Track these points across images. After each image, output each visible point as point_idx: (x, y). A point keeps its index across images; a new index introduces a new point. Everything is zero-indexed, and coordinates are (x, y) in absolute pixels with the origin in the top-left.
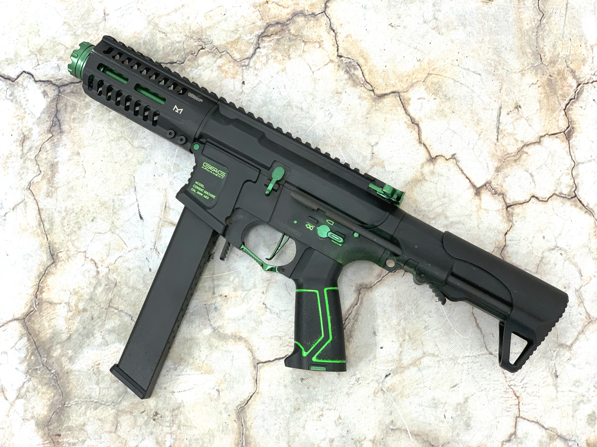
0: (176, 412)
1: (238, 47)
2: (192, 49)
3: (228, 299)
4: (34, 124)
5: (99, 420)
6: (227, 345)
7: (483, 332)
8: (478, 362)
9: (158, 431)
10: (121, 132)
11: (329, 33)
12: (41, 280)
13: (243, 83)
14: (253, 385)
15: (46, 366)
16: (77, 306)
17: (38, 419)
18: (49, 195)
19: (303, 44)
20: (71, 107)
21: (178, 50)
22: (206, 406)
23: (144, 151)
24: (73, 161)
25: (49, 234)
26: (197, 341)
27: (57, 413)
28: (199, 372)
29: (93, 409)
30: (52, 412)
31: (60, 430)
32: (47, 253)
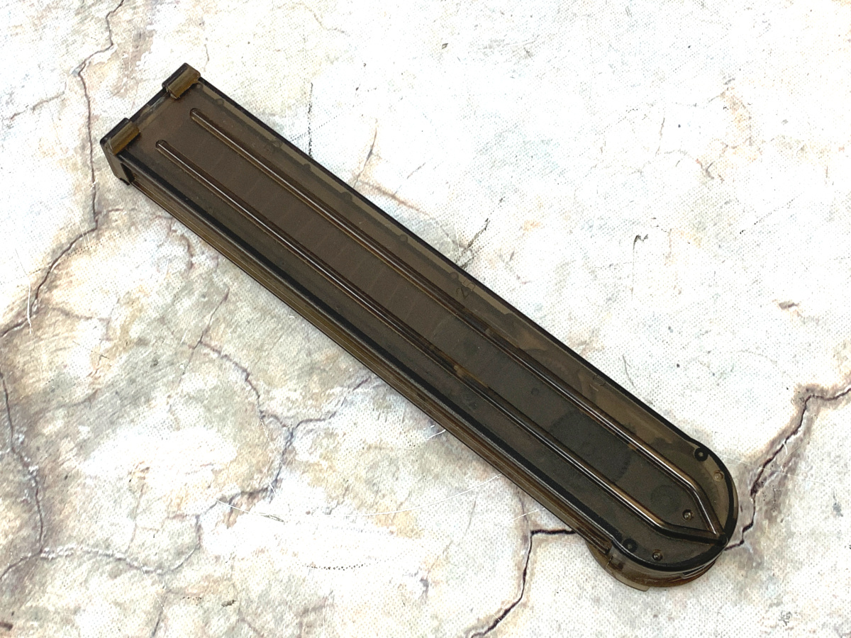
0: (312, 617)
5: (117, 604)
6: (465, 474)
12: (57, 260)
14: (515, 582)
15: (19, 453)
16: (125, 330)
25: (99, 169)
26: (392, 454)
27: (18, 570)
28: (386, 527)
29: (107, 574)
30: (5, 565)
31: (13, 614)
32: (85, 208)
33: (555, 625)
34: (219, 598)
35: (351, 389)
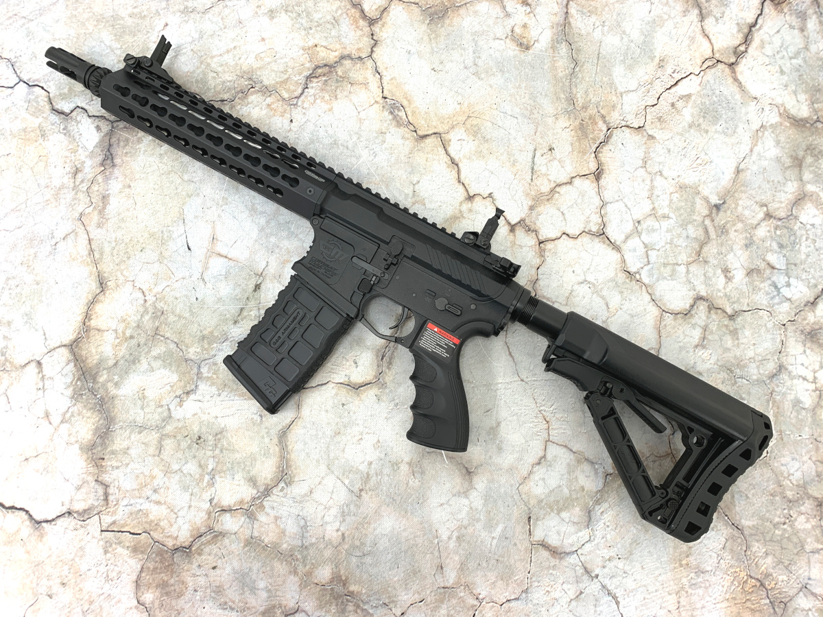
1: (287, 86)
4: (87, 157)
7: (515, 360)
8: (510, 388)
11: (374, 75)
13: (291, 121)
18: (99, 226)
19: (350, 85)
21: (229, 88)
22: (248, 430)
23: (193, 184)
24: (124, 193)
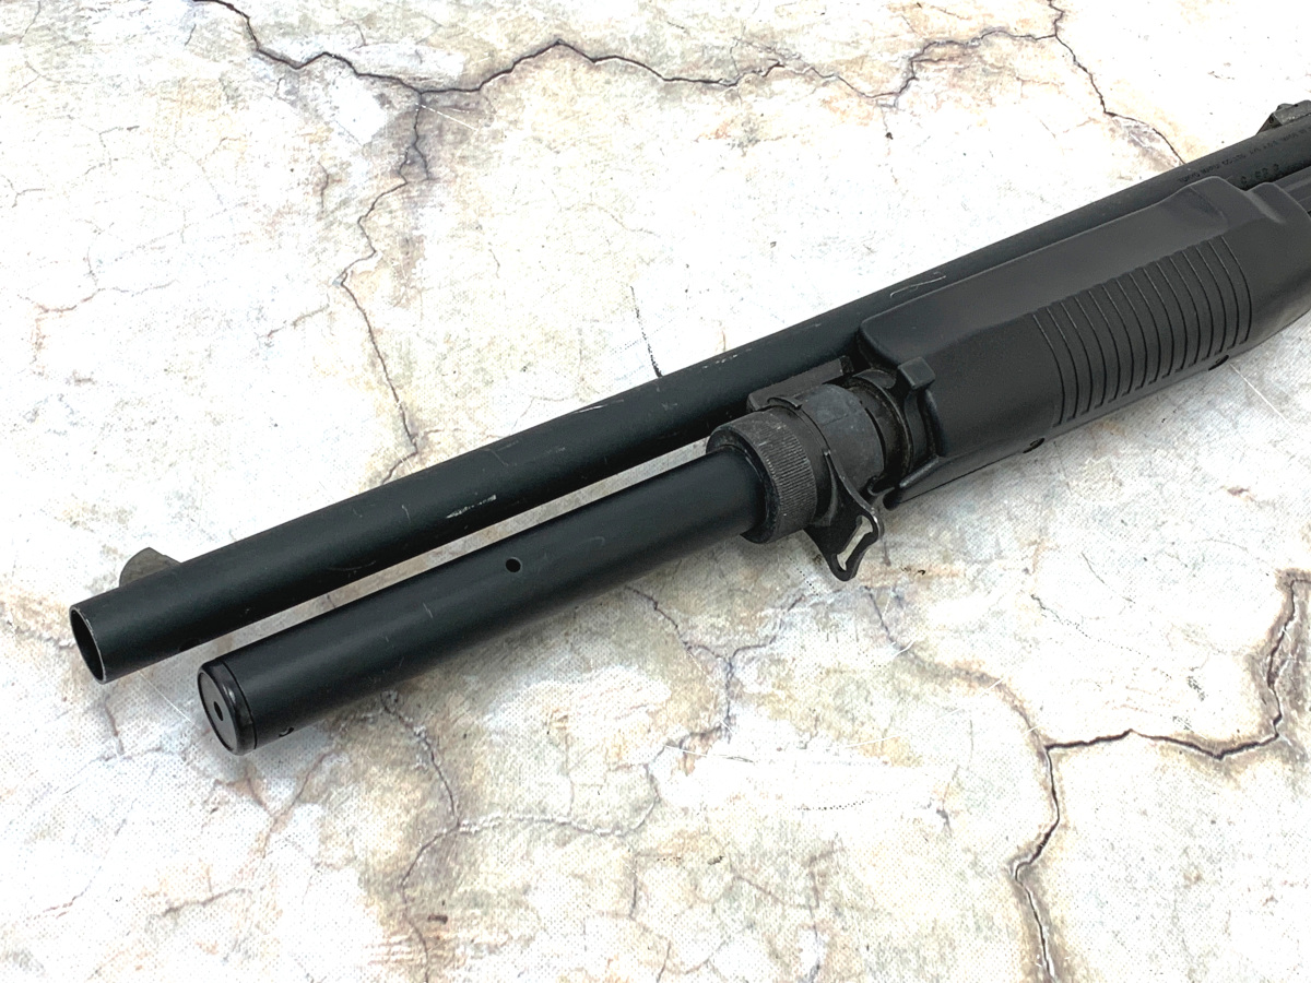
0: (822, 865)
2: (753, 64)
3: (931, 577)
5: (575, 876)
6: (949, 692)
9: (771, 920)
10: (591, 194)
14: (1048, 802)
15: (395, 713)
17: (367, 865)
20: (453, 133)
25: (401, 387)
26: (857, 677)
27: (434, 850)
28: (876, 758)
29: (552, 843)
30: (417, 846)
31: (443, 903)
32: (396, 431)
33: (1107, 845)
34: (702, 856)
35: (785, 610)
